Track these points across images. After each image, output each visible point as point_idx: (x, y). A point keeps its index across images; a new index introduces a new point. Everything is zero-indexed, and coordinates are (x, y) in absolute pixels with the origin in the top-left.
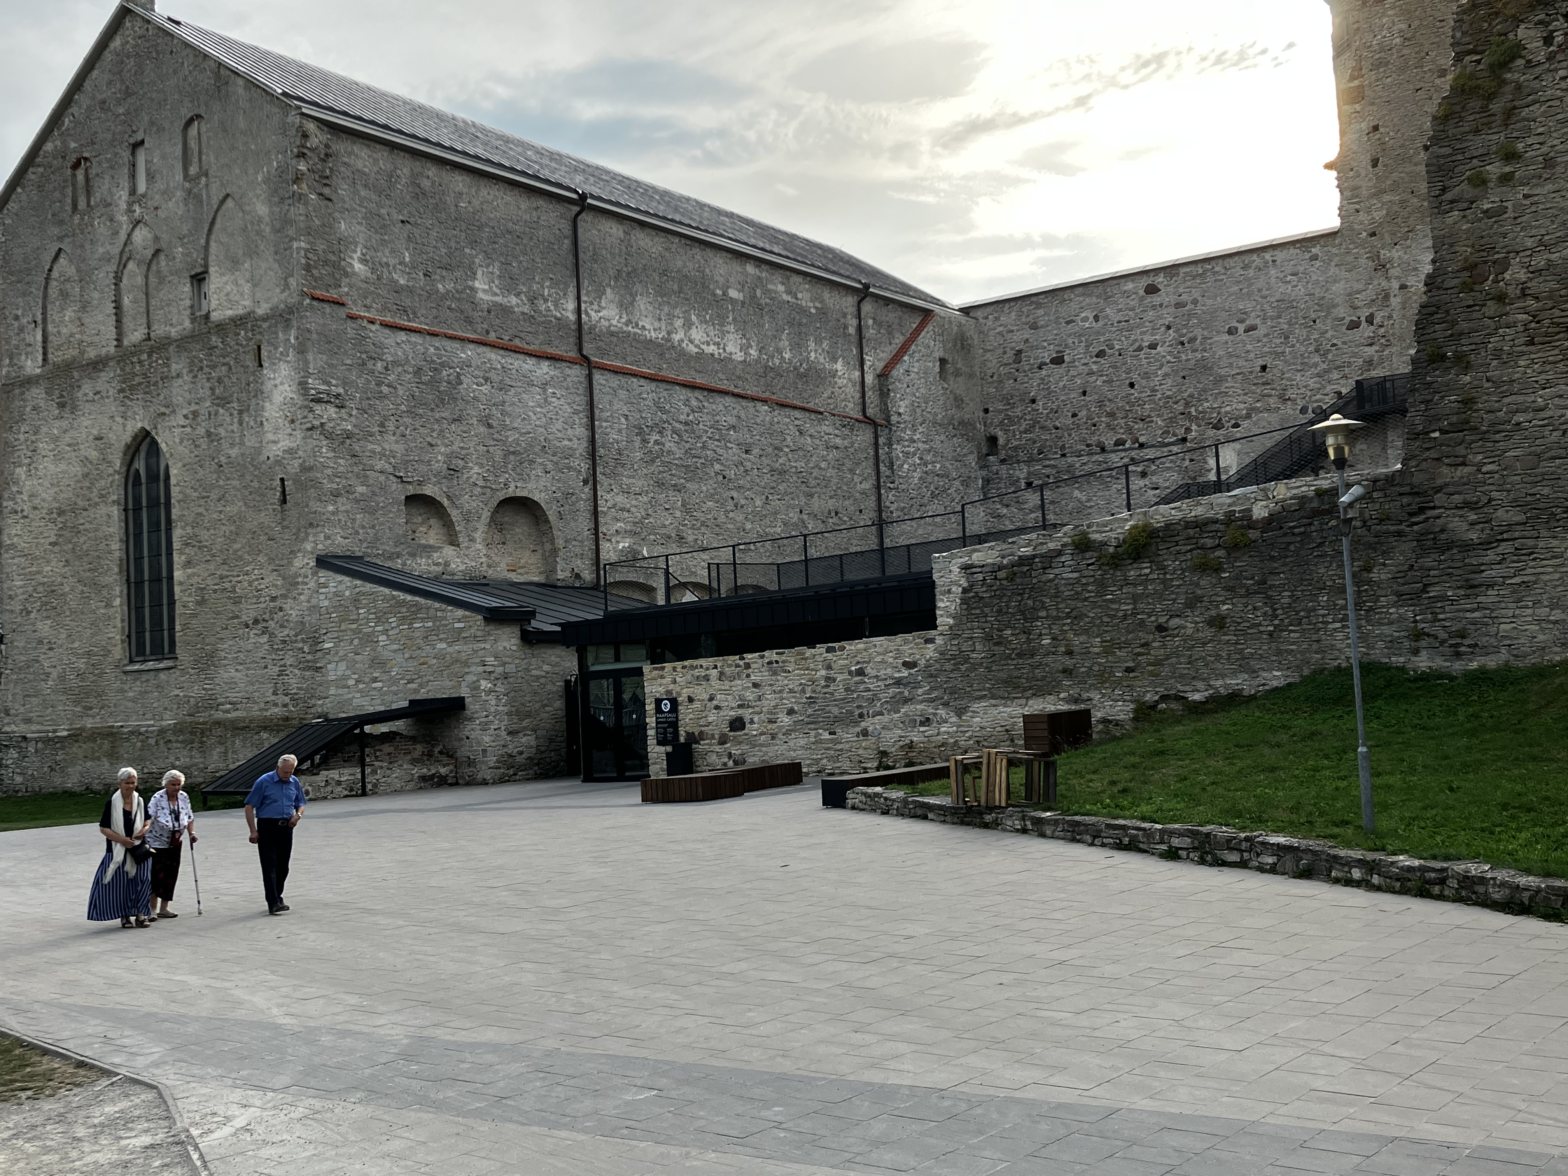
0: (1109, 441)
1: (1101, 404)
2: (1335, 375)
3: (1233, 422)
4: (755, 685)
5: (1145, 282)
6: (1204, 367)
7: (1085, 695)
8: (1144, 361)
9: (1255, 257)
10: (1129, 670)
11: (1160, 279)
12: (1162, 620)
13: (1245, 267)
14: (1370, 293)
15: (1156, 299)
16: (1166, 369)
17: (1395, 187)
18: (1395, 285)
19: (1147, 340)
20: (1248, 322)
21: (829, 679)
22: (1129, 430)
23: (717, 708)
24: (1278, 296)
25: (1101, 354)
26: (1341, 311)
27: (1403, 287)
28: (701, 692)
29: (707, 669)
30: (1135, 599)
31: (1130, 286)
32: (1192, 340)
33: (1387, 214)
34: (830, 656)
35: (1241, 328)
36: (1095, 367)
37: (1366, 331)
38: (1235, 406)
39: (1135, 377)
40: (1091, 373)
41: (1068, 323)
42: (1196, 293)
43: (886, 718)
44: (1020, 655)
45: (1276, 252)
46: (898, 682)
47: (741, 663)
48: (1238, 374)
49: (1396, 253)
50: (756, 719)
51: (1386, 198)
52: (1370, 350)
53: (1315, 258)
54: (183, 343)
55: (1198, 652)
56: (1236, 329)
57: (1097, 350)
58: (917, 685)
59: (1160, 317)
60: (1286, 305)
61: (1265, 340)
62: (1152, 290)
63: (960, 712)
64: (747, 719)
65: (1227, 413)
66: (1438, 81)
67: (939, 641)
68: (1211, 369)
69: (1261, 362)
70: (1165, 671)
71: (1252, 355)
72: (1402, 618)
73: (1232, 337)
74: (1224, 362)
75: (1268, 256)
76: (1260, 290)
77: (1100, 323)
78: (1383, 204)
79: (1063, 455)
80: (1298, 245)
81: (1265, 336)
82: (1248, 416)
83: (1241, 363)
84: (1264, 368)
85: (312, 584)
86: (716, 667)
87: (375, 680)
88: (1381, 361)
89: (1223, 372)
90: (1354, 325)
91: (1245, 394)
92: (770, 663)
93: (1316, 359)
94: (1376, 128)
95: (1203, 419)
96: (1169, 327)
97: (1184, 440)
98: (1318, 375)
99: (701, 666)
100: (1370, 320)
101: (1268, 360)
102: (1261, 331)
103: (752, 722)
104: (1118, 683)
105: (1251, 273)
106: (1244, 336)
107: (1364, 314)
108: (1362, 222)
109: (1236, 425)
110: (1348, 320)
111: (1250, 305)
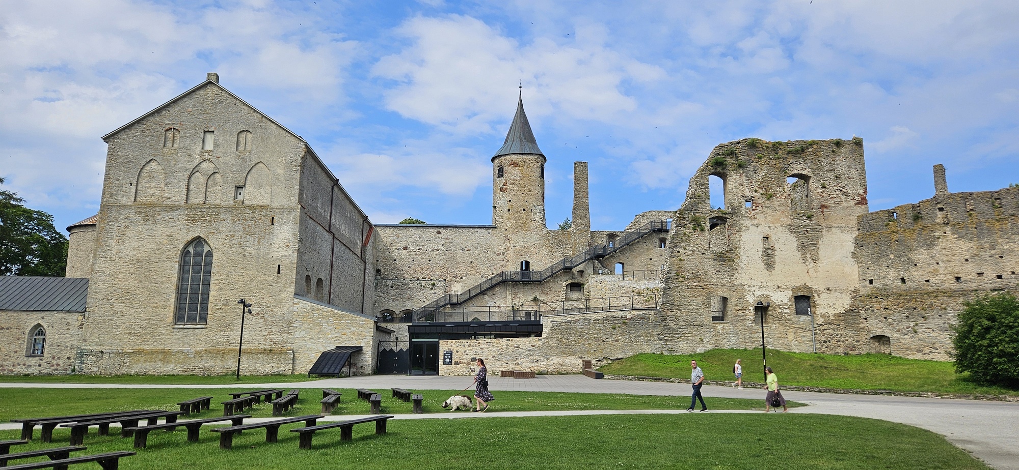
0: (420, 278)
1: (419, 265)
2: (492, 267)
4: (482, 348)
5: (438, 230)
6: (453, 259)
7: (583, 357)
8: (434, 254)
9: (472, 229)
10: (595, 351)
11: (441, 230)
12: (604, 339)
14: (504, 247)
15: (440, 236)
16: (442, 257)
17: (515, 218)
18: (512, 245)
19: (436, 247)
21: (507, 349)
22: (428, 275)
23: (467, 354)
24: (477, 242)
25: (420, 249)
26: (495, 250)
27: (515, 246)
28: (461, 350)
29: (464, 343)
30: (597, 333)
31: (432, 230)
32: (451, 250)
33: (511, 225)
34: (508, 342)
35: (466, 249)
36: (418, 253)
37: (502, 257)
38: (462, 272)
39: (431, 259)
40: (416, 255)
41: (410, 237)
42: (453, 236)
43: (525, 360)
44: (566, 345)
46: (529, 350)
48: (463, 263)
49: (513, 237)
51: (511, 221)
52: (502, 263)
53: (489, 233)
54: (228, 209)
55: (612, 348)
57: (419, 248)
58: (535, 351)
59: (441, 241)
60: (479, 245)
62: (439, 233)
63: (547, 359)
65: (459, 274)
66: (528, 193)
67: (543, 340)
68: (456, 260)
69: (471, 260)
70: (604, 352)
71: (468, 258)
72: (659, 343)
73: (462, 251)
74: (460, 259)
75: (476, 230)
76: (472, 239)
77: (421, 240)
79: (404, 279)
80: (485, 228)
81: (473, 253)
82: (466, 276)
83: (465, 259)
84: (471, 262)
85: (291, 303)
86: (467, 342)
87: (320, 339)
88: (506, 266)
89: (459, 261)
90: (499, 255)
91: (465, 269)
93: (487, 262)
94: (510, 201)
95: (452, 274)
96: (443, 245)
97: (445, 280)
98: (488, 267)
100: (504, 254)
101: (473, 260)
102: (472, 251)
104: (592, 354)
106: (466, 252)
107: (502, 252)
108: (503, 226)
109: (462, 278)
110: (497, 252)
111: (469, 243)
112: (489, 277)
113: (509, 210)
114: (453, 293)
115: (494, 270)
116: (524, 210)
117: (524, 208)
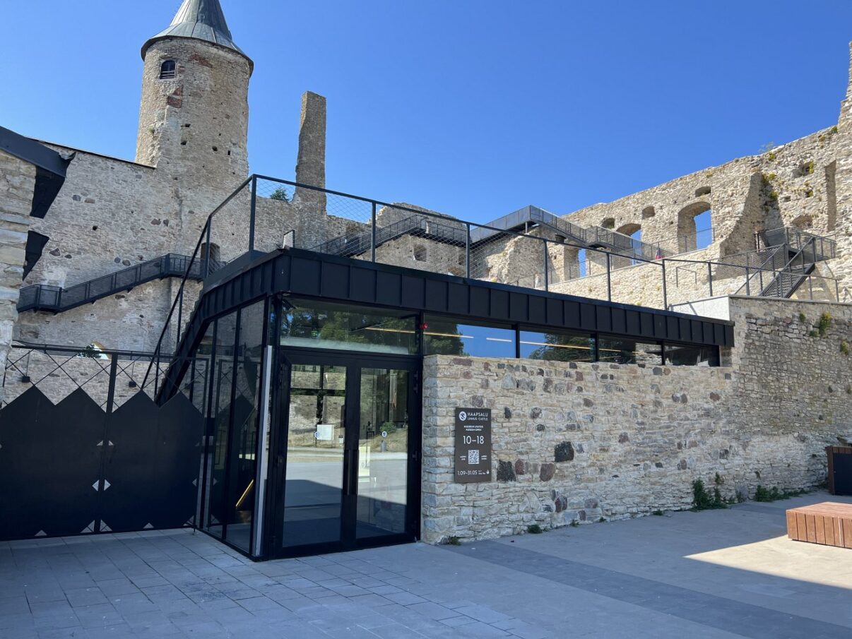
2: (140, 245)
3: (67, 254)
4: (588, 403)
9: (100, 160)
10: (820, 418)
13: (93, 164)
14: (168, 208)
17: (193, 160)
18: (186, 210)
20: (89, 197)
23: (541, 428)
24: (112, 189)
26: (149, 212)
27: (191, 212)
28: (524, 406)
29: (532, 373)
33: (187, 171)
35: (83, 199)
37: (162, 228)
38: (70, 244)
45: (115, 164)
46: (707, 413)
47: (573, 372)
48: (76, 225)
49: (189, 193)
50: (585, 447)
51: (188, 163)
52: (163, 239)
53: (140, 177)
56: (80, 198)
58: (719, 417)
60: (116, 196)
61: (99, 211)
64: (575, 445)
65: (63, 246)
66: (225, 119)
67: (733, 377)
68: (57, 216)
69: (94, 223)
71: (88, 217)
73: (75, 202)
74: (68, 215)
75: (108, 164)
76: (100, 181)
78: (185, 166)
80: (130, 166)
81: (99, 209)
82: (79, 253)
83: (80, 219)
84: (95, 228)
86: (541, 372)
89: (65, 220)
90: (156, 222)
91: (78, 239)
92: (604, 377)
93: (131, 233)
94: (188, 126)
98: (130, 243)
99: (524, 369)
100: (166, 223)
101: (99, 224)
102: (97, 205)
103: (581, 450)
105: (96, 169)
106: (85, 205)
107: (163, 218)
108: (169, 170)
109: (69, 257)
110: (153, 218)
111: (92, 187)
112: (133, 264)
113: (184, 143)
114: (45, 283)
115: (144, 251)
116: (215, 149)
117: (216, 145)
